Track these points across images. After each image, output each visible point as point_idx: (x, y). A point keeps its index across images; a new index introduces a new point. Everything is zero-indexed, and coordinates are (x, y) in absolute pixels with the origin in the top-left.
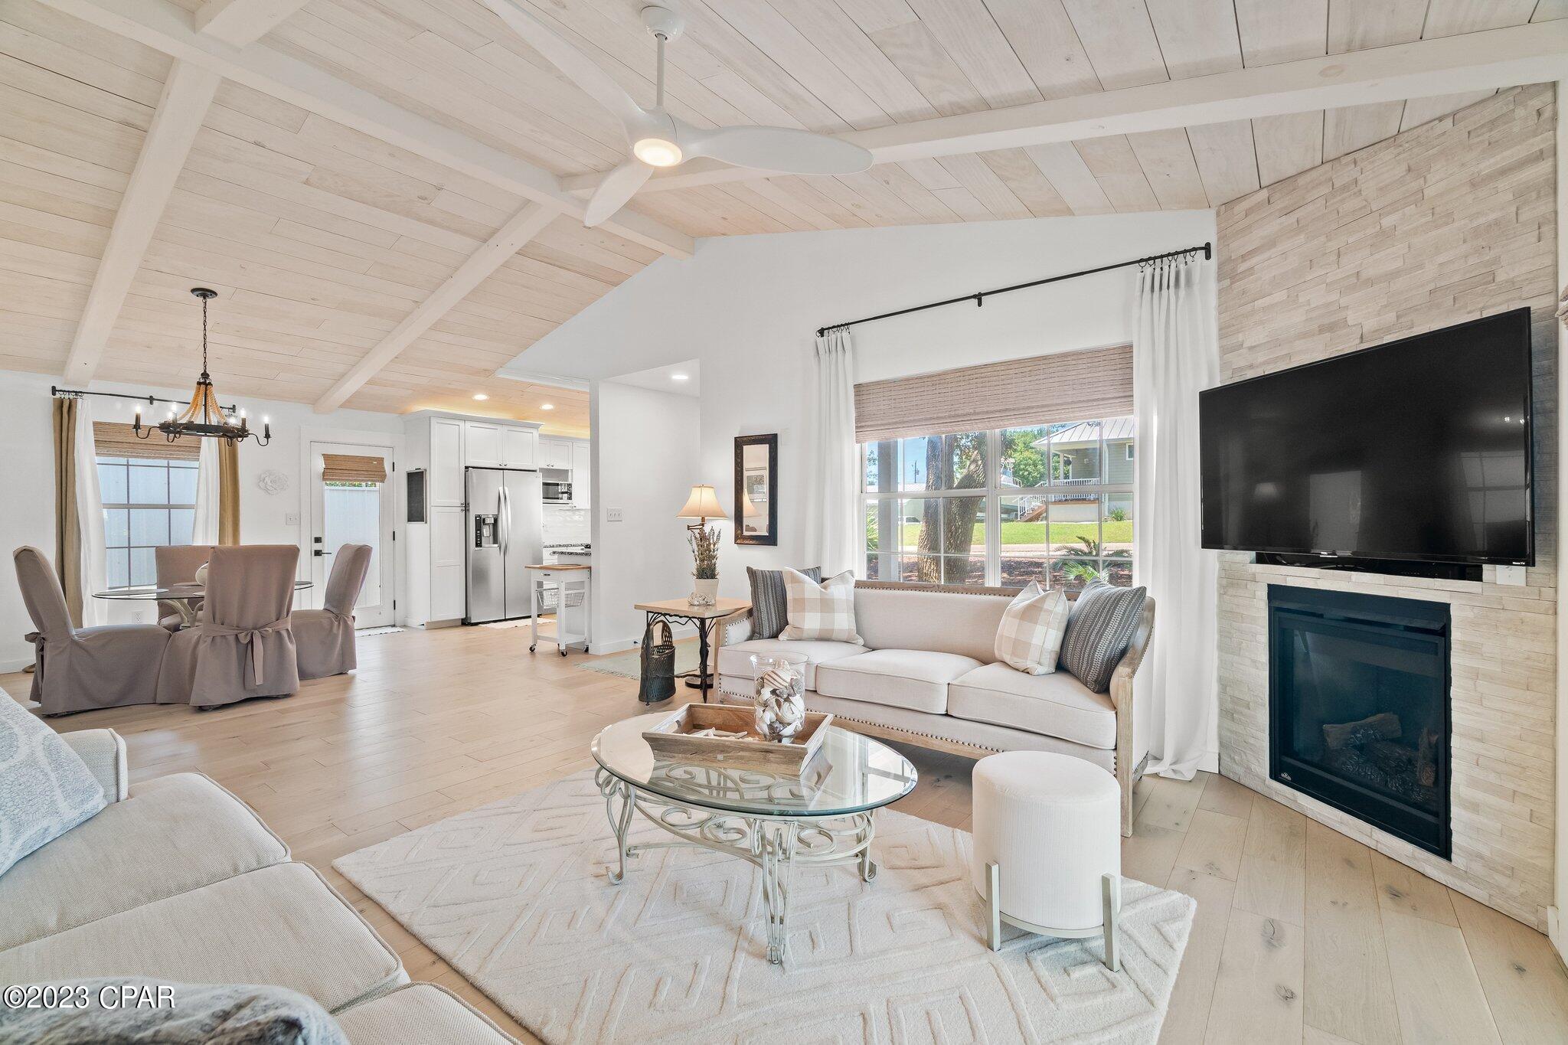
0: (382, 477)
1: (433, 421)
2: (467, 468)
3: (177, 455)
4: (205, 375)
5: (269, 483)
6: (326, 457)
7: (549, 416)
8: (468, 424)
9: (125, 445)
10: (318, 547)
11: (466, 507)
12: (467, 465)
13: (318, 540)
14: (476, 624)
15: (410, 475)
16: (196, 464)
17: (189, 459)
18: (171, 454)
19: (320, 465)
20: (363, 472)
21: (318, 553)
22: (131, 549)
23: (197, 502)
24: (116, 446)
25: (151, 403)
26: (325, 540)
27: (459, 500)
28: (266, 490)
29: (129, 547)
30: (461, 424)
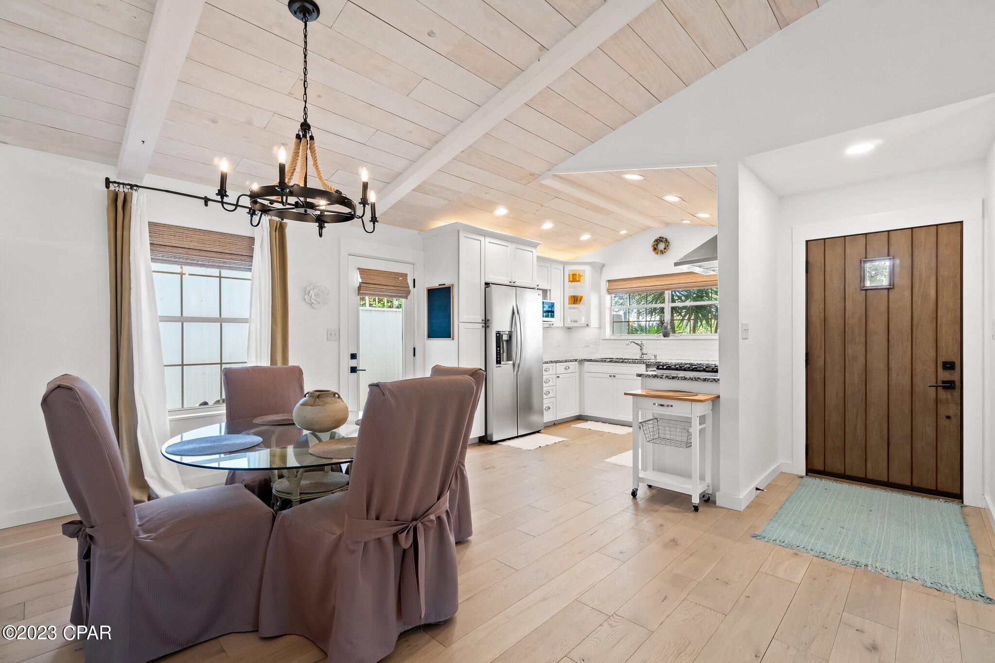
0: (406, 293)
1: (462, 235)
2: (487, 284)
3: (230, 263)
4: (305, 126)
5: (312, 297)
6: (362, 271)
7: (547, 236)
8: (488, 240)
9: (180, 250)
10: (353, 363)
11: (486, 323)
12: (488, 281)
13: (353, 356)
14: (496, 442)
15: (431, 292)
16: (248, 275)
17: (239, 269)
18: (224, 262)
19: (357, 279)
20: (391, 288)
21: (354, 370)
22: (184, 367)
23: (250, 317)
24: (171, 251)
25: (206, 205)
26: (360, 356)
27: (480, 318)
28: (311, 304)
29: (182, 365)
30: (482, 238)
